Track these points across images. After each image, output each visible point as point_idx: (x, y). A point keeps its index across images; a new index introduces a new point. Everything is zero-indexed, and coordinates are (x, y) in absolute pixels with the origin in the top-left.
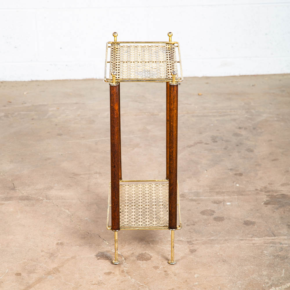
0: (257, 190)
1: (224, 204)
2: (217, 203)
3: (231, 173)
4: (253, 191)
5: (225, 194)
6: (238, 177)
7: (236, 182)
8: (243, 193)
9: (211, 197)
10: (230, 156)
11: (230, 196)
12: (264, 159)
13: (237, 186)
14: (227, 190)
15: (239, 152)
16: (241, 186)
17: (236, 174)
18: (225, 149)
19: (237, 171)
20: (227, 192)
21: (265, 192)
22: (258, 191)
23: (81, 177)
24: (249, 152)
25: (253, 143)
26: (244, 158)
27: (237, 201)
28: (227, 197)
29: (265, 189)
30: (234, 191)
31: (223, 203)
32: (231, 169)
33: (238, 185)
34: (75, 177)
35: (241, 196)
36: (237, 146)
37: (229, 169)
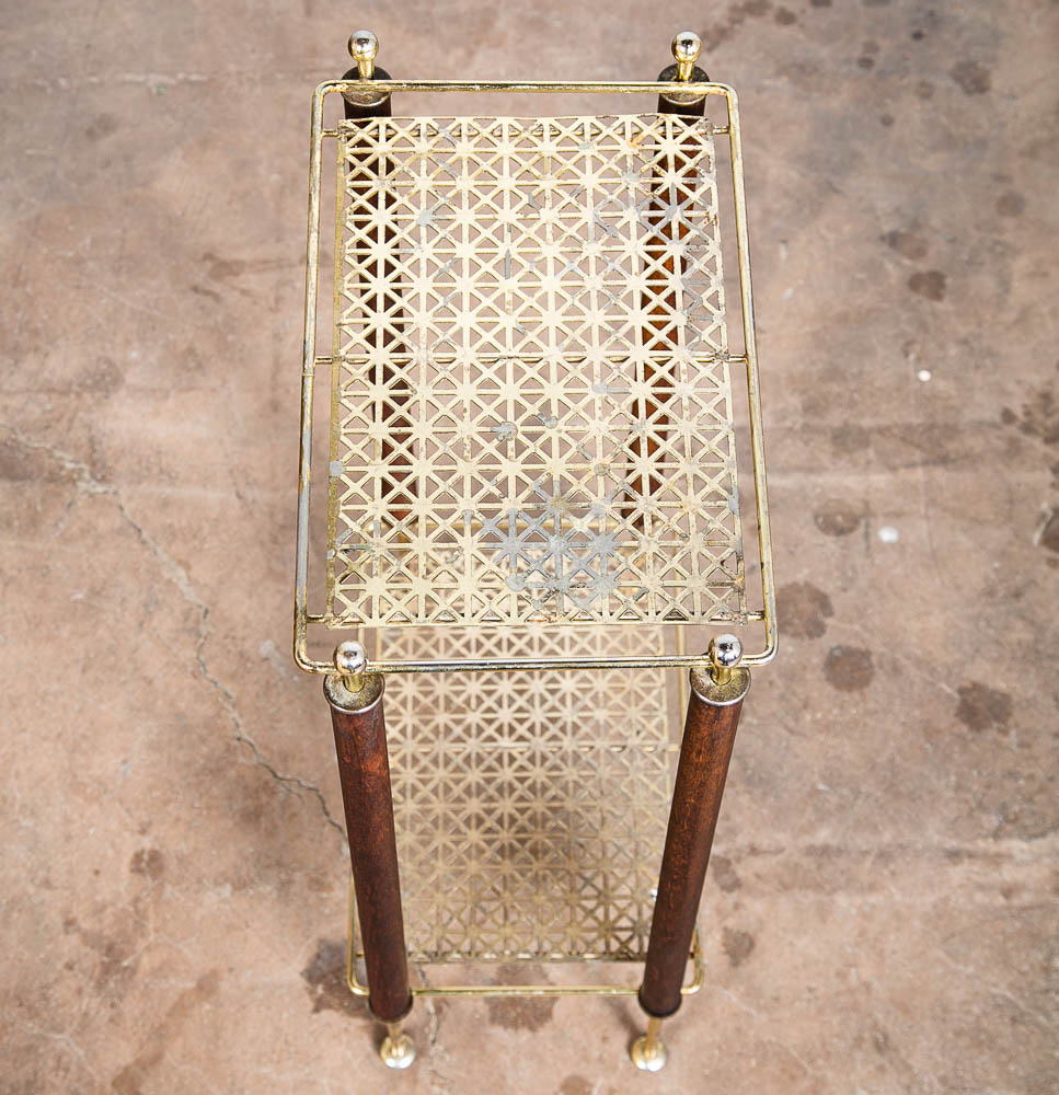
0: (1008, 417)
1: (867, 536)
2: (840, 532)
3: (896, 270)
4: (993, 425)
5: (871, 453)
6: (927, 305)
7: (917, 347)
8: (951, 446)
9: (813, 478)
10: (887, 121)
11: (894, 469)
12: (1032, 152)
13: (922, 383)
14: (883, 422)
15: (926, 91)
16: (942, 385)
17: (915, 282)
18: (866, 63)
19: (920, 253)
20: (881, 431)
21: (1048, 441)
22: (1013, 430)
23: (244, 292)
24: (968, 92)
25: (987, 17)
26: (949, 142)
27: (923, 511)
28: (880, 479)
29: (1049, 415)
30: (909, 428)
31: (861, 530)
32: (893, 240)
33: (925, 376)
34: (217, 287)
35: (940, 475)
36: (918, 36)
37: (882, 238)
